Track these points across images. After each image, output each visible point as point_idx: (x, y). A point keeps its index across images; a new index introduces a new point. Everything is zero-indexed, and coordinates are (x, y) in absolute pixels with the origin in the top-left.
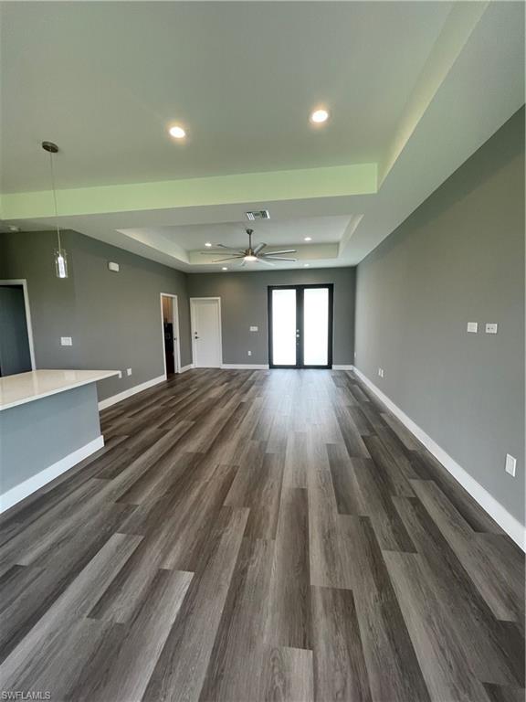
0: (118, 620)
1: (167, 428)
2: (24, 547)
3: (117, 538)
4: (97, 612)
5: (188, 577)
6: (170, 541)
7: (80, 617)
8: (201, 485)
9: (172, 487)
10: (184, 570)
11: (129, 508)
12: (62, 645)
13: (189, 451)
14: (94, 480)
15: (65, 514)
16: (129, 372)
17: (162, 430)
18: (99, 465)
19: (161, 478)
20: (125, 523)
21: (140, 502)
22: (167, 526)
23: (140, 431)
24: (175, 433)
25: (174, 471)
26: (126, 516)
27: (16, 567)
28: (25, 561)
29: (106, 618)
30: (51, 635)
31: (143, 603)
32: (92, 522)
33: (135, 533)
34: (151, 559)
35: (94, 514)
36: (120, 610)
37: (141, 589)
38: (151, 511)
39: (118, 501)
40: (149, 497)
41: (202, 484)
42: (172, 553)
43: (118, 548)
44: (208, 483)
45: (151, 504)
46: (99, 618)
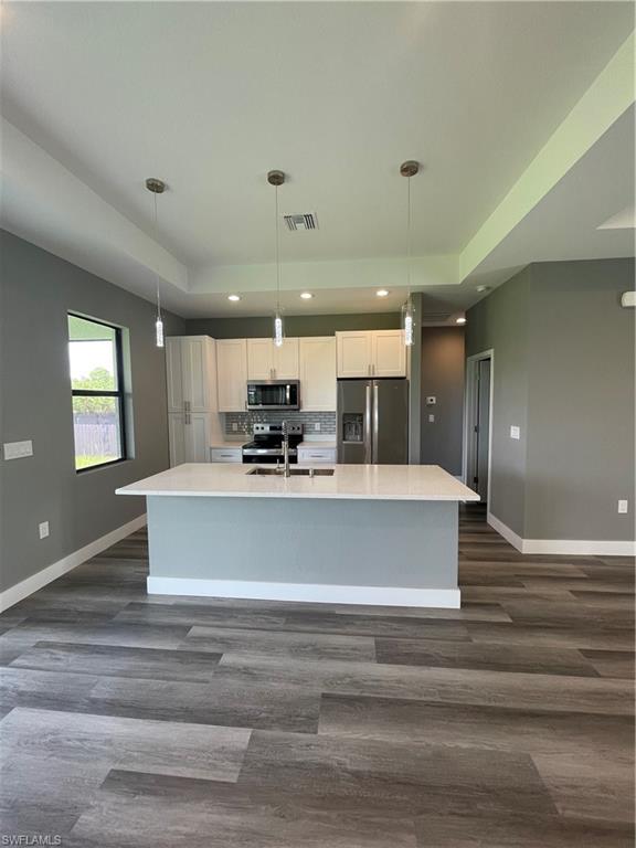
20: (269, 733)
26: (288, 726)
27: (219, 656)
33: (246, 762)
39: (325, 697)
43: (220, 750)
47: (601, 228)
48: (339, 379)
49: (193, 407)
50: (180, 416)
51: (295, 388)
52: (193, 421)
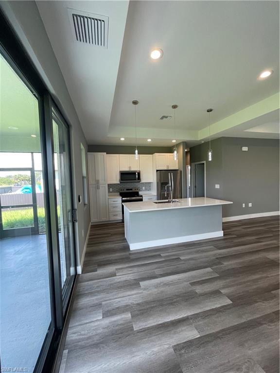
0: (197, 291)
1: (261, 240)
2: (183, 254)
3: (209, 269)
4: (193, 284)
5: (229, 302)
6: (229, 285)
7: (188, 281)
8: (263, 275)
9: (245, 266)
10: (229, 298)
11: (220, 263)
12: (180, 284)
13: (268, 257)
14: (212, 247)
15: (197, 252)
16: (250, 205)
17: (258, 240)
18: (217, 242)
19: (242, 261)
20: (215, 267)
21: (226, 263)
22: (232, 279)
23: (245, 236)
24: (265, 245)
25: (251, 261)
26: (216, 265)
27: (179, 258)
28: (182, 258)
29: (194, 288)
30: (179, 280)
31: (206, 294)
32: (204, 259)
33: (217, 272)
34: (217, 285)
35: (206, 258)
36: (199, 289)
37: (208, 290)
38: (228, 270)
39: (217, 258)
40: (231, 264)
41: (265, 275)
42: (227, 289)
43: (208, 273)
44: (269, 277)
45: (230, 267)
46: (192, 286)
47: (245, 131)
48: (157, 171)
49: (100, 182)
50: (94, 186)
51: (139, 174)
52: (100, 188)
